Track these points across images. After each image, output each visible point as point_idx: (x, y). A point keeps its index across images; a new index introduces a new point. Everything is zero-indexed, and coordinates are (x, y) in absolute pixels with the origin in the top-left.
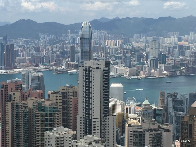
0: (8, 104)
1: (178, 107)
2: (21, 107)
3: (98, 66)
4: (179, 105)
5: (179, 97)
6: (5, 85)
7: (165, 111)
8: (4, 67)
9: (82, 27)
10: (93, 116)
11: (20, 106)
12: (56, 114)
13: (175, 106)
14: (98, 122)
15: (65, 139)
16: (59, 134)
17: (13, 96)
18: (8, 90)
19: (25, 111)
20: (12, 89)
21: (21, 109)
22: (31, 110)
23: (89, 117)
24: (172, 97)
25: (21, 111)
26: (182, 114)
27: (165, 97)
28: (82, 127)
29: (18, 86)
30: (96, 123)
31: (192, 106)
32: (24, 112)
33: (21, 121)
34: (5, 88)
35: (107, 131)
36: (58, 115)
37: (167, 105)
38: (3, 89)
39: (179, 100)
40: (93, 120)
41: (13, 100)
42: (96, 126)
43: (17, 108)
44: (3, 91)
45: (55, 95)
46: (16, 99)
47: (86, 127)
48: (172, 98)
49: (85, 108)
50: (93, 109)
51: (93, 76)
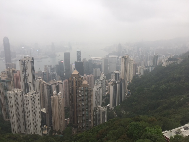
1: (53, 70)
3: (29, 60)
5: (52, 67)
7: (47, 73)
10: (29, 81)
13: (51, 70)
14: (31, 84)
15: (18, 94)
16: (15, 92)
23: (27, 82)
26: (54, 73)
30: (31, 85)
31: (72, 74)
35: (35, 87)
36: (10, 83)
40: (29, 84)
45: (3, 73)
47: (25, 86)
48: (50, 67)
49: (24, 79)
50: (28, 79)
51: (27, 64)
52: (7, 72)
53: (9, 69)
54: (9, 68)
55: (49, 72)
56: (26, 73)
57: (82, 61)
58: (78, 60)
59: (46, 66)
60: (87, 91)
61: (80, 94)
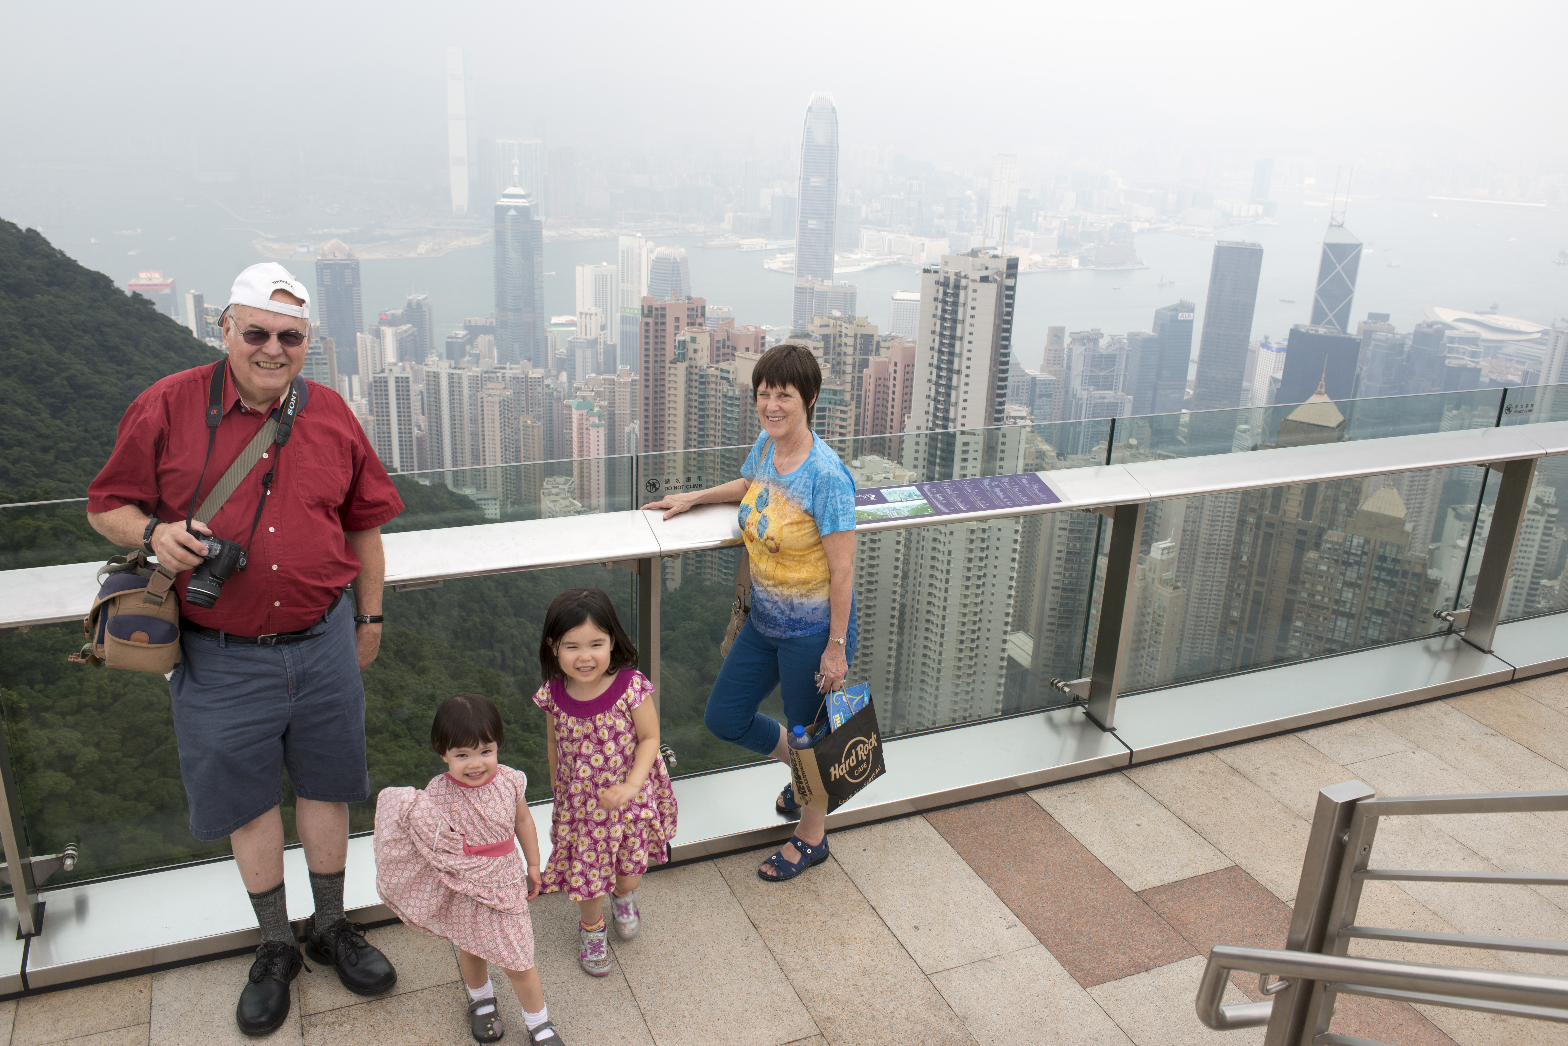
0: (675, 369)
1: (1101, 374)
2: (713, 379)
3: (984, 273)
4: (1102, 369)
5: (1103, 343)
6: (657, 309)
7: (1060, 386)
10: (963, 425)
11: (712, 375)
12: (837, 410)
13: (1092, 371)
14: (977, 444)
17: (691, 347)
18: (664, 324)
19: (730, 394)
20: (677, 319)
21: (713, 386)
22: (746, 390)
23: (946, 427)
24: (1084, 344)
25: (713, 393)
26: (1109, 394)
27: (1063, 343)
28: (922, 455)
29: (694, 313)
30: (970, 448)
32: (725, 396)
33: (712, 422)
34: (657, 316)
36: (843, 416)
37: (1069, 368)
38: (650, 320)
39: (1103, 352)
40: (959, 439)
41: (691, 359)
42: (969, 456)
43: (701, 383)
44: (651, 325)
46: (699, 354)
47: (932, 455)
48: (1084, 348)
49: (936, 400)
50: (961, 404)
51: (970, 304)
52: (826, 338)
53: (836, 319)
54: (836, 313)
55: (1076, 384)
56: (956, 367)
57: (1352, 329)
58: (1318, 316)
59: (1056, 334)
60: (1389, 578)
61: (1325, 588)
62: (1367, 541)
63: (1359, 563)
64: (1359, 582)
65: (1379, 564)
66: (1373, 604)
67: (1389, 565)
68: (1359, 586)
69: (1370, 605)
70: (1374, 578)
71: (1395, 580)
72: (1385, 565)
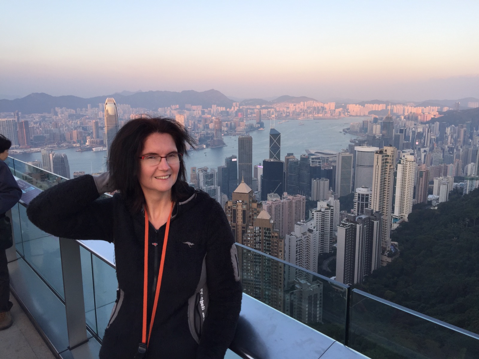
1: (209, 180)
4: (209, 179)
5: (209, 171)
8: (18, 146)
9: (106, 103)
13: (206, 180)
24: (202, 172)
26: (213, 187)
27: (196, 172)
31: (234, 192)
37: (199, 179)
39: (209, 174)
55: (202, 185)
58: (271, 156)
59: (194, 170)
60: (268, 239)
61: (251, 245)
62: (260, 228)
63: (259, 235)
64: (260, 241)
65: (265, 235)
66: (266, 248)
67: (268, 235)
68: (260, 243)
69: (265, 249)
70: (264, 240)
71: (270, 239)
72: (266, 235)
